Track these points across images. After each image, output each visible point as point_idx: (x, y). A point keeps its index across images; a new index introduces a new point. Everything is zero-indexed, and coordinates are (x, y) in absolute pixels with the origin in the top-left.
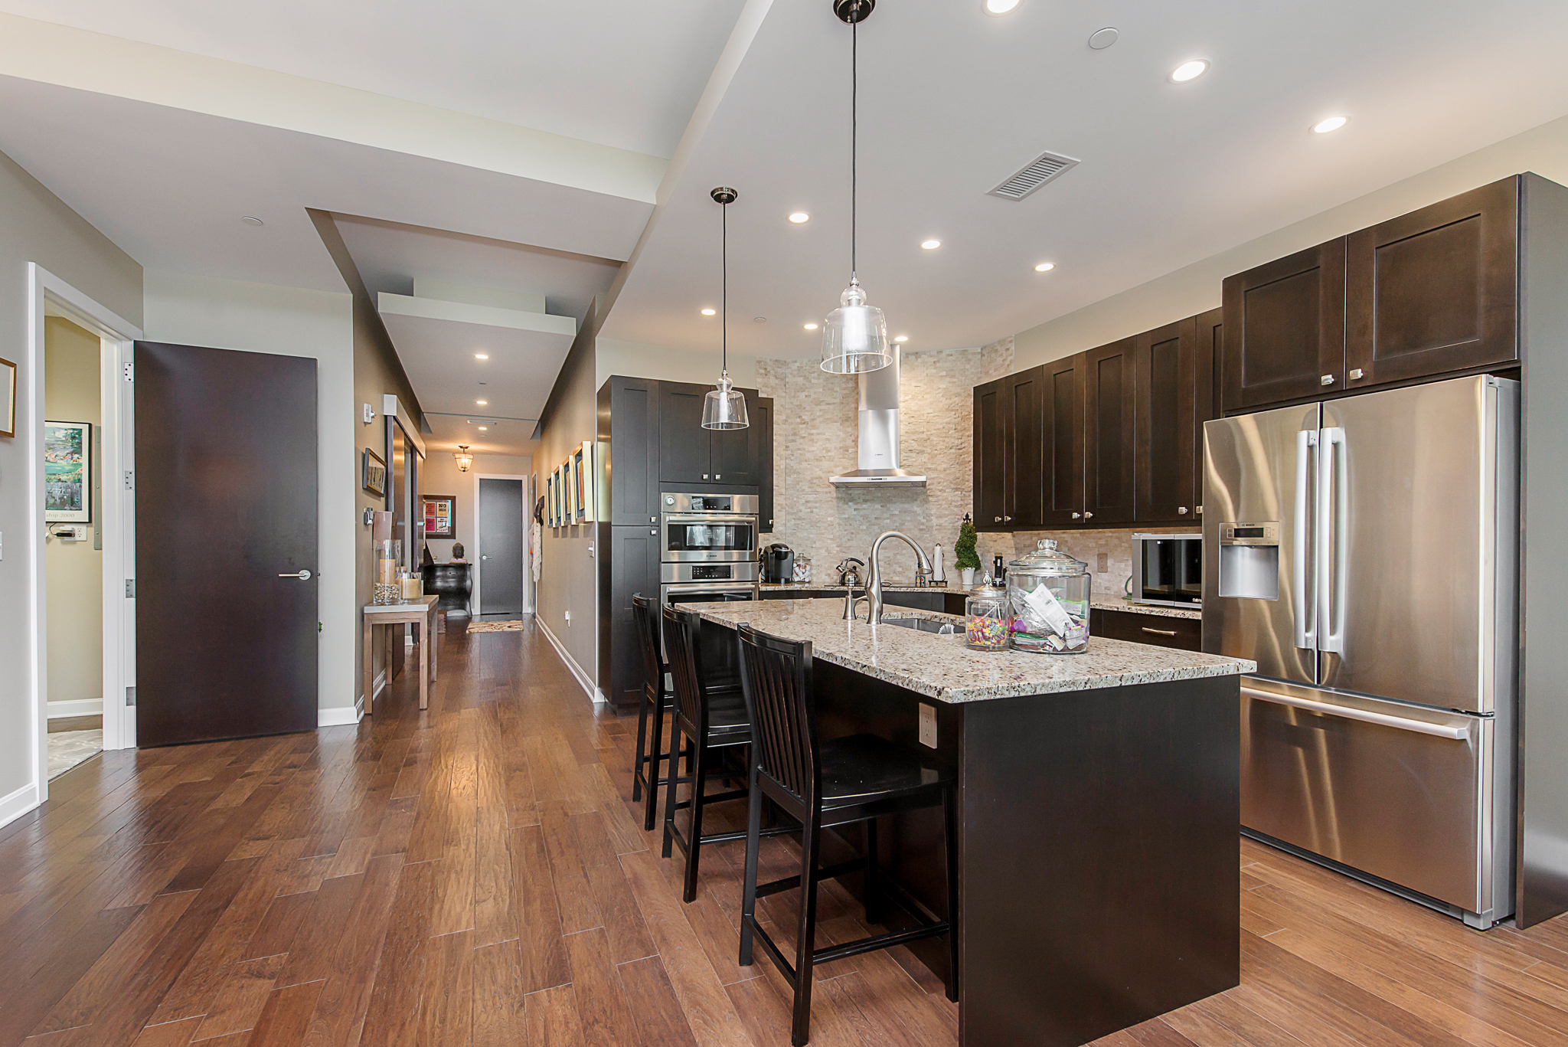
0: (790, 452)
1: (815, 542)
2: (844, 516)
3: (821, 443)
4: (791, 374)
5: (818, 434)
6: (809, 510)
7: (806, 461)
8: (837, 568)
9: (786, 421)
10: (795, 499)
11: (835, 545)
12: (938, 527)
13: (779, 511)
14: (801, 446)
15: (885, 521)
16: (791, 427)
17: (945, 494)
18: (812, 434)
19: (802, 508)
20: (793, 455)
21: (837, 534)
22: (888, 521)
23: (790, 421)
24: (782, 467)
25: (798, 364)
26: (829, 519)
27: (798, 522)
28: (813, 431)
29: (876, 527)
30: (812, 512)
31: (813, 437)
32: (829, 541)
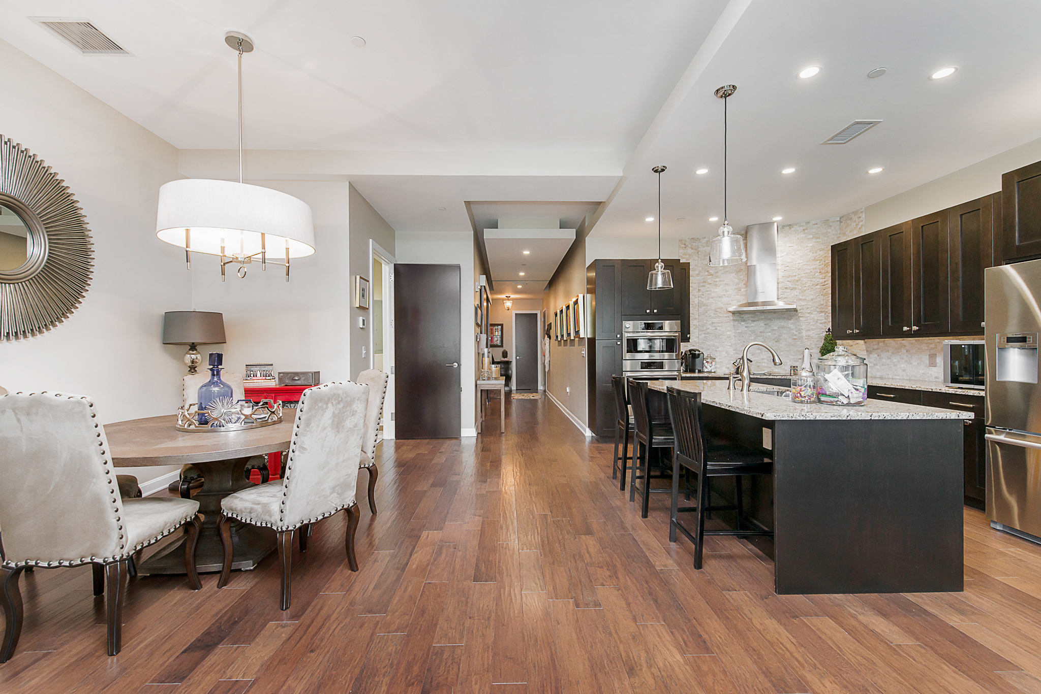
0: (701, 293)
1: (718, 348)
2: (738, 331)
3: (722, 286)
4: (702, 246)
5: (720, 281)
6: (714, 328)
7: (712, 298)
8: (733, 364)
9: (699, 274)
10: (705, 322)
11: (732, 350)
12: (807, 337)
13: (694, 329)
14: (708, 289)
15: (767, 334)
16: (702, 278)
17: (813, 316)
18: (716, 281)
19: (710, 327)
20: (703, 295)
21: (734, 342)
22: (770, 334)
23: (701, 274)
24: (696, 302)
25: (706, 239)
26: (728, 333)
27: (706, 335)
28: (717, 280)
29: (762, 338)
30: (716, 329)
31: (716, 283)
32: (728, 347)
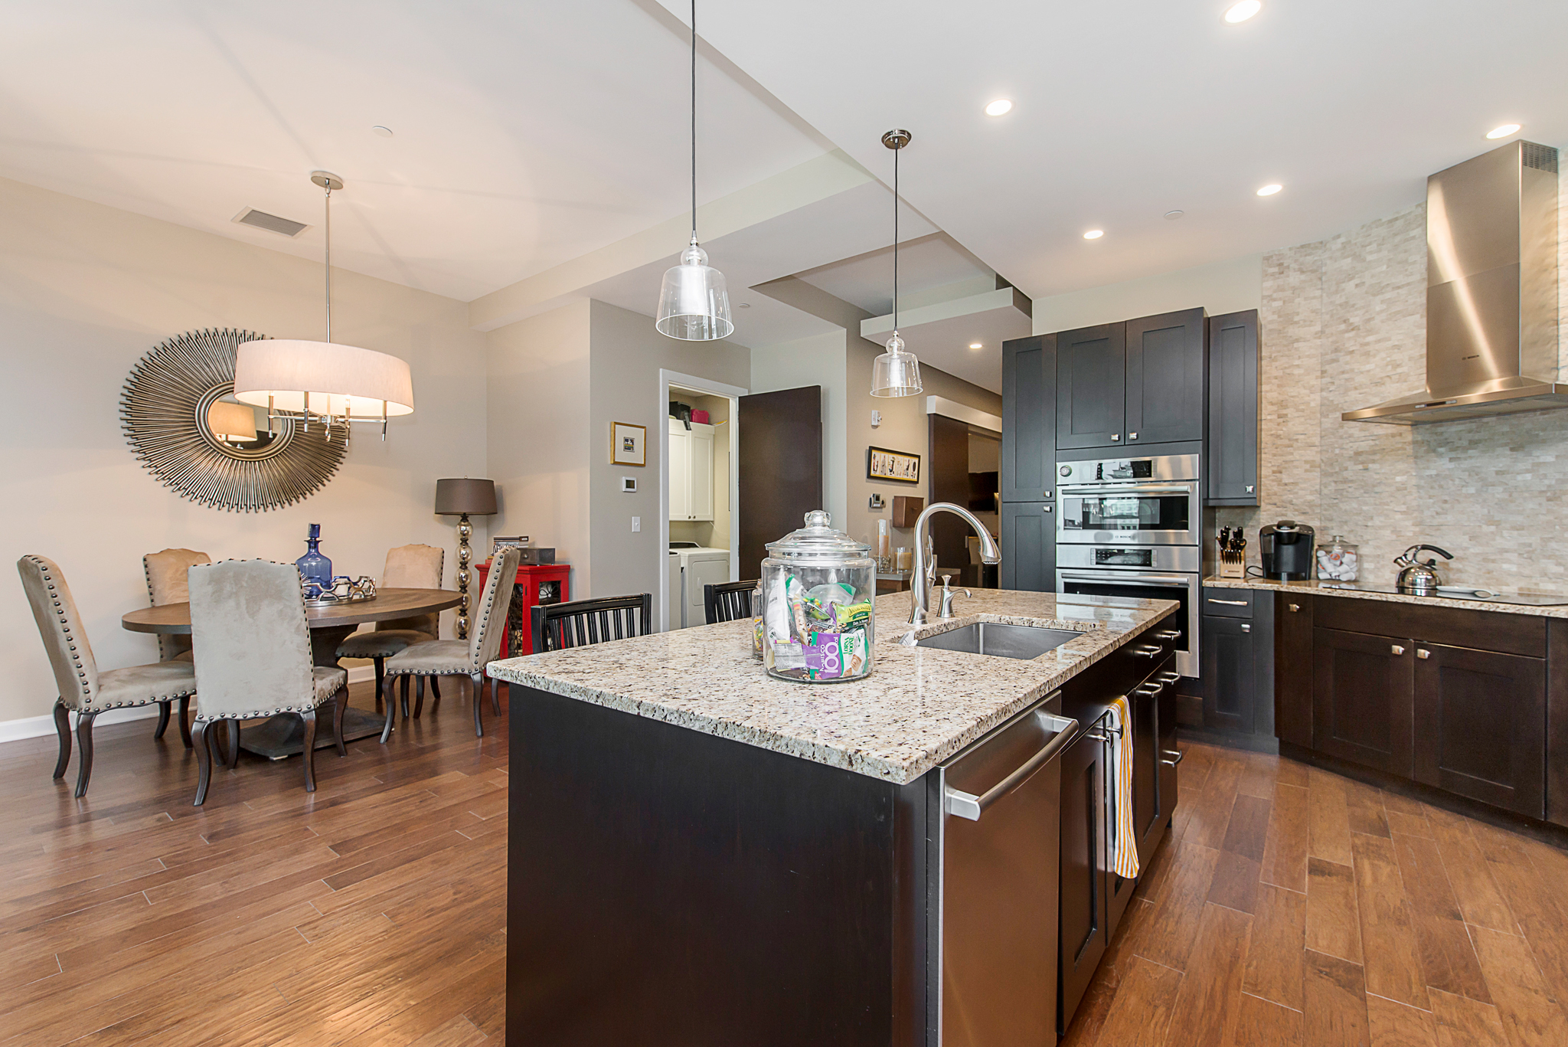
0: (1328, 380)
1: (1372, 518)
2: (1428, 473)
3: (1383, 355)
4: (1331, 258)
5: (1379, 341)
6: (1361, 467)
7: (1356, 389)
8: (1395, 561)
9: (1322, 332)
10: (1337, 451)
11: (1408, 523)
13: (1306, 471)
14: (1348, 367)
15: (1519, 478)
16: (1330, 340)
18: (1367, 344)
19: (1350, 464)
20: (1333, 383)
21: (1415, 503)
22: (1528, 476)
23: (1327, 331)
24: (1313, 404)
25: (1342, 239)
26: (1398, 479)
27: (1341, 486)
28: (1370, 339)
29: (1501, 489)
30: (1366, 469)
31: (1367, 348)
32: (1398, 516)
